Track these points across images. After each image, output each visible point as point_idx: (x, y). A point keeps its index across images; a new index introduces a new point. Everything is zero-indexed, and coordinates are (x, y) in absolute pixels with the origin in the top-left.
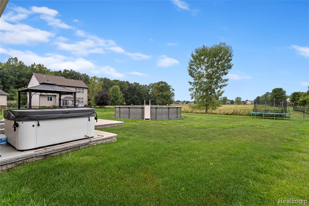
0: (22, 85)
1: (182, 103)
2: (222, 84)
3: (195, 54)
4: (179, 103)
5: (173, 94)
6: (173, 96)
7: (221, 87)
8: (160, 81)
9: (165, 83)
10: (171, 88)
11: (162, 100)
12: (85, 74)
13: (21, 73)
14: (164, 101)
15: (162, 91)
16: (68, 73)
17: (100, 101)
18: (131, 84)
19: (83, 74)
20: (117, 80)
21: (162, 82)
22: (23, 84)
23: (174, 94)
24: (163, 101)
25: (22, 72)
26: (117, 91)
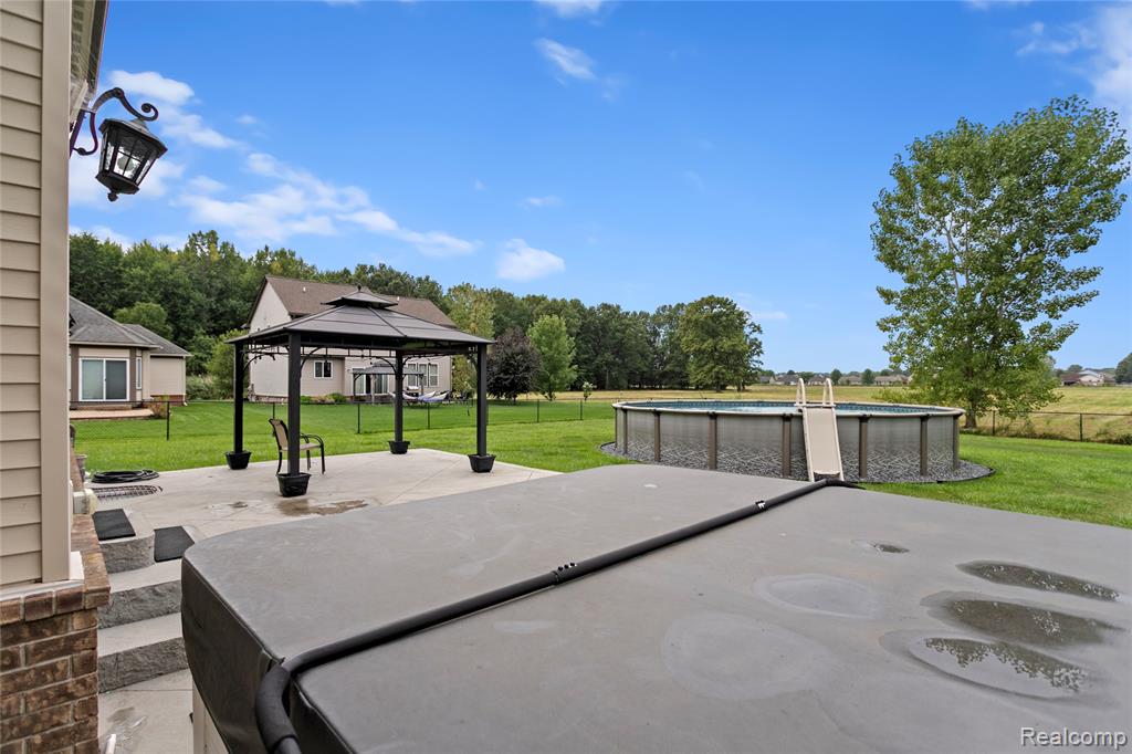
0: (231, 322)
1: (780, 380)
2: (1059, 292)
3: (909, 163)
4: (772, 380)
5: (756, 347)
6: (758, 354)
7: (1053, 309)
8: (706, 296)
9: (724, 303)
10: (749, 322)
11: (716, 369)
12: (427, 278)
13: (226, 283)
14: (723, 374)
15: (714, 334)
16: (373, 278)
17: (502, 375)
18: (592, 309)
19: (420, 279)
20: (537, 295)
21: (711, 301)
22: (234, 319)
23: (759, 346)
24: (718, 372)
25: (229, 279)
26: (558, 338)
